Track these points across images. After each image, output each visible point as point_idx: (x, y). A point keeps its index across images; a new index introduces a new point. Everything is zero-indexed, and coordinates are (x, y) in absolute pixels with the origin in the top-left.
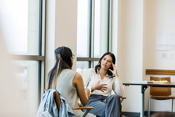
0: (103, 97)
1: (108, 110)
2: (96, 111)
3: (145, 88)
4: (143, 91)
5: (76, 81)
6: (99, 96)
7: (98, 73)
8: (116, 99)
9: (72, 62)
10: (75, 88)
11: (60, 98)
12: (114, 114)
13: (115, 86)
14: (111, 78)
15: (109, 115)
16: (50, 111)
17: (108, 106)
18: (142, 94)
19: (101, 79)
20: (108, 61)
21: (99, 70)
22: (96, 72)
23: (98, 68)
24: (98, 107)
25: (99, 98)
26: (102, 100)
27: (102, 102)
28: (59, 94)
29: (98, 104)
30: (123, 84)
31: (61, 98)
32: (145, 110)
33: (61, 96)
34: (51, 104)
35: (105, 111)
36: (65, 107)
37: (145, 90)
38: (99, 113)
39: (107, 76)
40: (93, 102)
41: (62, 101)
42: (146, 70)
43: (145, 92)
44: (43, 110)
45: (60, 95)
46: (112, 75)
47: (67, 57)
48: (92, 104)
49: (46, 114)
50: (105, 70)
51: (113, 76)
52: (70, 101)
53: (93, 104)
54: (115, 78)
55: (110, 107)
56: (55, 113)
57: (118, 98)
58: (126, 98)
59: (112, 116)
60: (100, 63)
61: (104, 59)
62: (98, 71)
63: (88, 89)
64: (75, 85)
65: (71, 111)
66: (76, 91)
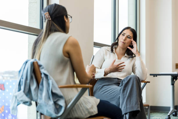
0: (119, 80)
1: (124, 95)
2: (110, 98)
3: (175, 80)
4: (173, 83)
5: (68, 48)
6: (114, 79)
7: (114, 52)
8: (135, 80)
9: (67, 24)
10: (67, 59)
11: (40, 72)
12: (131, 100)
13: (136, 67)
14: (131, 59)
15: (124, 102)
16: (27, 91)
17: (124, 90)
18: (171, 86)
19: (118, 59)
20: (127, 37)
21: (116, 48)
22: (112, 50)
23: (115, 47)
24: (111, 92)
25: (115, 82)
26: (118, 84)
27: (118, 86)
28: (40, 66)
29: (111, 88)
30: (151, 75)
31: (43, 71)
32: (176, 104)
33: (43, 68)
34: (28, 81)
35: (120, 97)
36: (48, 84)
37: (176, 82)
38: (113, 101)
39: (126, 56)
40: (106, 86)
41: (43, 76)
42: (176, 64)
43: (175, 84)
44: (17, 90)
45: (41, 68)
46: (132, 55)
47: (58, 16)
48: (104, 89)
49: (20, 96)
50: (123, 49)
51: (134, 56)
52: (58, 77)
53: (106, 88)
54: (135, 59)
55: (126, 91)
56: (35, 95)
57: (137, 79)
58: (149, 82)
59: (128, 103)
60: (118, 41)
61: (123, 35)
62: (114, 50)
63: (93, 66)
64: (68, 54)
65: (58, 91)
66: (69, 63)
